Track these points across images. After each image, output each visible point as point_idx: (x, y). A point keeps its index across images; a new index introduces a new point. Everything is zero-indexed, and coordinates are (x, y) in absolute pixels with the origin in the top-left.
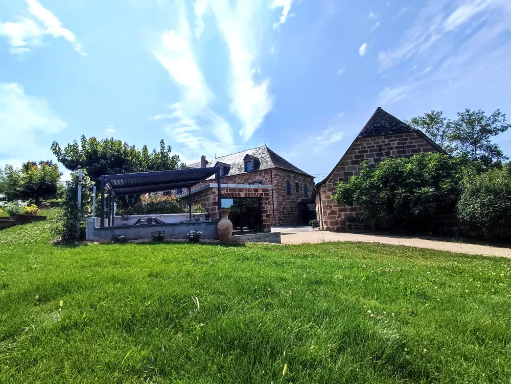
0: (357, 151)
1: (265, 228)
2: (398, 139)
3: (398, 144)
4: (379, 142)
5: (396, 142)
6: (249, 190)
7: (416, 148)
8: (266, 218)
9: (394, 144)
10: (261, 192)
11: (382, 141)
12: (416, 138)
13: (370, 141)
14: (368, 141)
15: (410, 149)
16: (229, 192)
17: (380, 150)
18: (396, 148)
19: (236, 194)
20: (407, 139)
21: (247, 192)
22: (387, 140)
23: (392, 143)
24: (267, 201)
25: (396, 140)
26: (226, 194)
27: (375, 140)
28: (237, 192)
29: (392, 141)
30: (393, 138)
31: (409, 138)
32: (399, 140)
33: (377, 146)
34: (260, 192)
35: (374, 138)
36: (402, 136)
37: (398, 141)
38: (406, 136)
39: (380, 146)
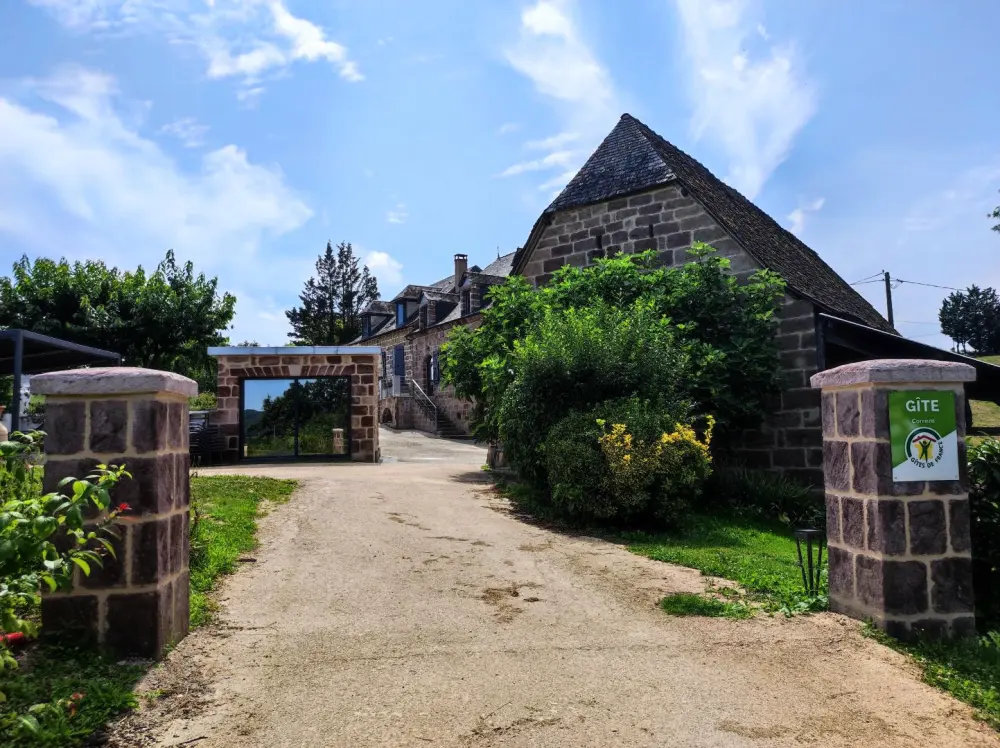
0: (550, 248)
1: (358, 451)
2: (638, 207)
3: (638, 222)
4: (597, 220)
5: (633, 218)
6: (315, 358)
7: (681, 231)
8: (360, 427)
9: (628, 223)
10: (350, 363)
11: (603, 215)
12: (682, 203)
13: (578, 221)
14: (574, 218)
15: (665, 236)
16: (258, 365)
17: (599, 243)
18: (634, 235)
19: (276, 369)
20: (659, 207)
21: (309, 364)
22: (615, 212)
23: (625, 220)
24: (367, 386)
25: (633, 212)
26: (249, 370)
27: (589, 215)
28: (281, 365)
29: (628, 214)
30: (629, 208)
31: (664, 203)
32: (643, 211)
33: (592, 233)
34: (346, 363)
35: (585, 210)
36: (648, 200)
37: (638, 215)
38: (657, 197)
39: (598, 233)
